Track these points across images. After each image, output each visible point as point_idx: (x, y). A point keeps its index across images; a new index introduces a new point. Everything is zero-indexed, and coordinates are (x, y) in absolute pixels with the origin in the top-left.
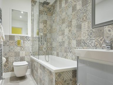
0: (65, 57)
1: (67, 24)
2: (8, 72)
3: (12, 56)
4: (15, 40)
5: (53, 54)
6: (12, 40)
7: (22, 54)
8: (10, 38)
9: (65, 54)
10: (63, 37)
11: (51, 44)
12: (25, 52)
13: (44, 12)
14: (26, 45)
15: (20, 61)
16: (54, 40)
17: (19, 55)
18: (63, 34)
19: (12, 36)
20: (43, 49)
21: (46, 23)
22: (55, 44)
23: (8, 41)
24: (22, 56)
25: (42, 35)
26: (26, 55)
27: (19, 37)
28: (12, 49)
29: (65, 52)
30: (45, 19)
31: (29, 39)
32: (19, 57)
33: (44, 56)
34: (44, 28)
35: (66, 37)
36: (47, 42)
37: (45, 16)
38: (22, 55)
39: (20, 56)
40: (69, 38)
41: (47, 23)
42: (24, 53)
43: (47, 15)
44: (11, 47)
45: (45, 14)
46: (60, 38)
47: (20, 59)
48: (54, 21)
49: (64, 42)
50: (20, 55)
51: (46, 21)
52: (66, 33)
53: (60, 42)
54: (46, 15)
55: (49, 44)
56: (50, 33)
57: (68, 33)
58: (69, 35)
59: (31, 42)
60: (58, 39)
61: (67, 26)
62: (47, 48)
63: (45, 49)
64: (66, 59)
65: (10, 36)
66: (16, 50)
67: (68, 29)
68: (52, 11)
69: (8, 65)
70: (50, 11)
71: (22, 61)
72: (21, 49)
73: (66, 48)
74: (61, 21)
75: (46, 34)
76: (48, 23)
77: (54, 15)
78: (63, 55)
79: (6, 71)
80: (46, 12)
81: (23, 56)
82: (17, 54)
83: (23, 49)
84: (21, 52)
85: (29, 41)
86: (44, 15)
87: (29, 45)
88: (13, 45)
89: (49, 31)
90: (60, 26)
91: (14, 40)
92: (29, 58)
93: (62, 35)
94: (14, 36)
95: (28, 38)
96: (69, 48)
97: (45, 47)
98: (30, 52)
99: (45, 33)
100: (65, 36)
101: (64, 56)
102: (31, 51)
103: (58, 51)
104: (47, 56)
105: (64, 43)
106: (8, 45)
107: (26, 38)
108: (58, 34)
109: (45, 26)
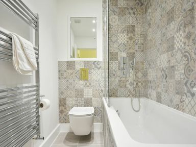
0: (177, 107)
1: (179, 20)
2: (66, 123)
3: (71, 97)
4: (76, 68)
5: (150, 96)
6: (71, 69)
7: (88, 93)
8: (67, 65)
9: (177, 99)
10: (170, 56)
11: (145, 75)
12: (93, 90)
13: (128, 9)
14: (94, 77)
15: (85, 106)
16: (150, 64)
17: (82, 95)
18: (171, 48)
19: (71, 62)
20: (128, 86)
21: (134, 30)
22: (152, 75)
23: (65, 71)
24: (87, 97)
25: (125, 56)
26: (94, 96)
27: (83, 64)
28: (71, 84)
29: (177, 93)
30: (131, 23)
31: (99, 67)
32: (83, 99)
33: (129, 99)
34: (128, 42)
35: (179, 55)
36: (137, 70)
37: (131, 18)
38: (88, 95)
39: (84, 97)
40: (185, 56)
41: (136, 29)
42: (91, 92)
43: (134, 13)
44: (70, 81)
45: (130, 13)
46: (163, 60)
47: (85, 102)
48: (149, 24)
49: (173, 67)
50: (85, 94)
51: (133, 26)
52: (177, 45)
53: (165, 69)
54: (133, 16)
55: (140, 75)
56: (142, 51)
57: (185, 44)
58: (187, 48)
59: (103, 71)
60: (158, 63)
61: (181, 25)
62: (135, 83)
63: (131, 84)
64: (180, 113)
65: (68, 62)
66: (77, 87)
67: (185, 32)
68: (146, 4)
69: (65, 110)
70: (142, 4)
71: (88, 106)
72: (86, 84)
73: (179, 83)
74: (165, 19)
75: (134, 53)
76: (138, 29)
77: (149, 11)
78: (171, 101)
79: (62, 121)
80: (132, 9)
81: (89, 97)
82: (79, 93)
83: (88, 84)
84: (86, 90)
85: (99, 69)
86: (129, 16)
87: (99, 77)
88: (72, 77)
89: (139, 47)
90: (164, 30)
91: (74, 69)
92: (100, 100)
93: (168, 51)
94: (74, 62)
95: (97, 63)
96: (188, 84)
97: (132, 81)
98: (102, 91)
99: (131, 51)
100: (177, 52)
101: (175, 103)
102: (103, 89)
103: (159, 90)
104: (136, 100)
105: (174, 70)
106: (65, 78)
107: (94, 63)
108: (158, 50)
109: (131, 38)
